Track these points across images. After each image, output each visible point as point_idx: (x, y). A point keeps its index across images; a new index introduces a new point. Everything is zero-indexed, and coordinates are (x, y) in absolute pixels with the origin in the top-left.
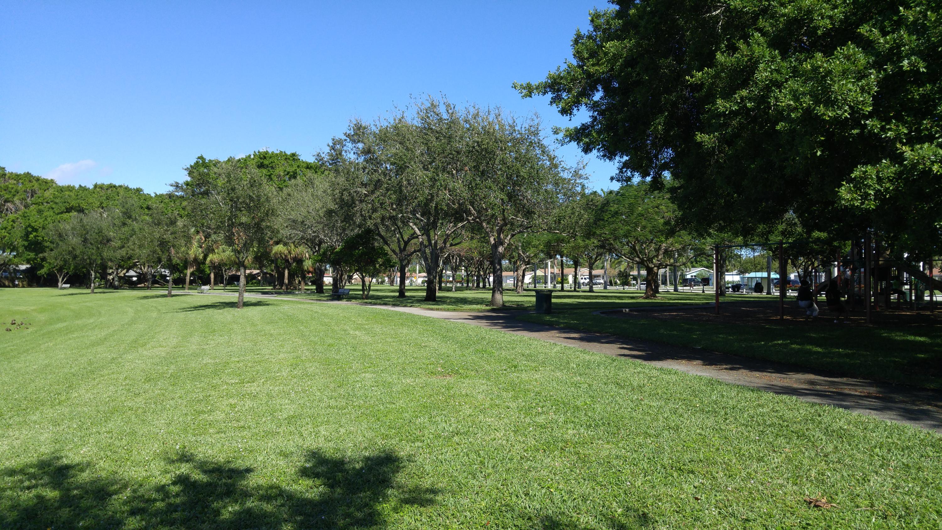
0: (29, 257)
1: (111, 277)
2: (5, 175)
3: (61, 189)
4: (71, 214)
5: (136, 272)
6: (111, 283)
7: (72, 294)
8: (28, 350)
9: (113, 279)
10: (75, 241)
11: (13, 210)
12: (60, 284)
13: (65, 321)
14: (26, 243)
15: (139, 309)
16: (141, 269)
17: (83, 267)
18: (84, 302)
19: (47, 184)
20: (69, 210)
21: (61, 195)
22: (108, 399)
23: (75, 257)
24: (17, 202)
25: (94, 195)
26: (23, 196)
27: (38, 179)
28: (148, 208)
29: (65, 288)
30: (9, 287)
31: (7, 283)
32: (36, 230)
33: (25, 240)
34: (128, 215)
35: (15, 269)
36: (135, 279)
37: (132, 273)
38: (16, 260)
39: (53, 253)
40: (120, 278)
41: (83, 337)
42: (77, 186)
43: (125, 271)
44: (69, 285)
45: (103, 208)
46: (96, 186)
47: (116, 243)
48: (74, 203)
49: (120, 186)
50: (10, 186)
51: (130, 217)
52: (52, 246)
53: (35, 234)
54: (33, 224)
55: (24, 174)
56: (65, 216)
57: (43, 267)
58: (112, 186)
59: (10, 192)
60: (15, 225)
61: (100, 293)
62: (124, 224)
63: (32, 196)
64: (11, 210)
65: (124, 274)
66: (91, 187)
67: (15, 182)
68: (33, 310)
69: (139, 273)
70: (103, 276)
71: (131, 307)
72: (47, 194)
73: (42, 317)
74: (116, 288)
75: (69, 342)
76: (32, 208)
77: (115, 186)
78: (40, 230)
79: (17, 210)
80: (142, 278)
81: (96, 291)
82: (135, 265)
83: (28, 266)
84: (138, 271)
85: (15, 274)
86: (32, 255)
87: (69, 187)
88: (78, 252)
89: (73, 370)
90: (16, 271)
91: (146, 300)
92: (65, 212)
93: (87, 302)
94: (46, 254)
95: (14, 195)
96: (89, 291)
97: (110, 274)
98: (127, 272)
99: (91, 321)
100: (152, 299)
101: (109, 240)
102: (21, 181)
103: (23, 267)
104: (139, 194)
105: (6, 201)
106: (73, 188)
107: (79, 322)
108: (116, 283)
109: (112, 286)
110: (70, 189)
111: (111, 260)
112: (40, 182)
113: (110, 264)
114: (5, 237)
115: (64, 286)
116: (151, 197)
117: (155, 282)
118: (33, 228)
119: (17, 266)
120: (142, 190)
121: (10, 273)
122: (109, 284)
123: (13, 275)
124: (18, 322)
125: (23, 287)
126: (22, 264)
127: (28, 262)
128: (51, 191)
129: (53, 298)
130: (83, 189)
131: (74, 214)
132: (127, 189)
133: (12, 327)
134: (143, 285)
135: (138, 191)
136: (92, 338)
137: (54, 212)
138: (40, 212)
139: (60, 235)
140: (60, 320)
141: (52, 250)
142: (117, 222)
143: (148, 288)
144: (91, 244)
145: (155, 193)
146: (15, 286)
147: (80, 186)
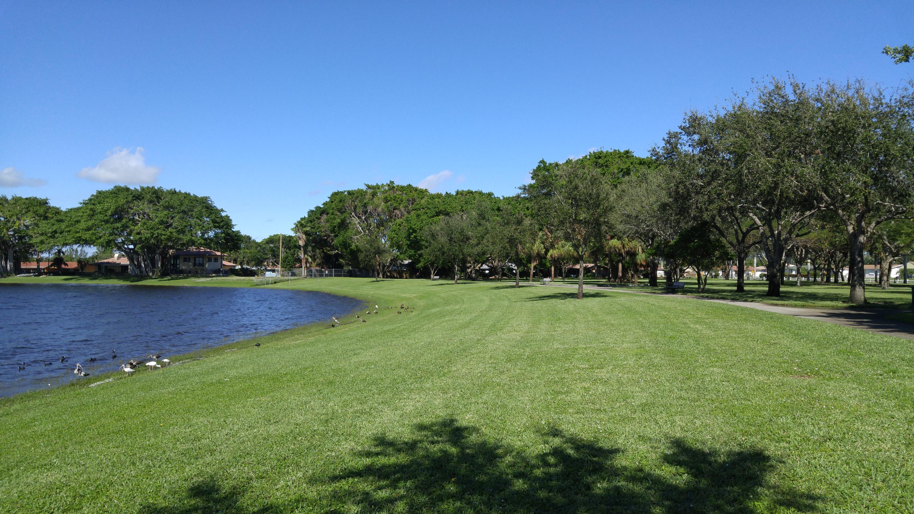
0: (411, 253)
1: (470, 270)
2: (394, 187)
3: (433, 197)
4: (440, 217)
5: (488, 266)
6: (469, 275)
7: (442, 285)
8: (415, 329)
9: (471, 272)
10: (443, 239)
11: (400, 216)
12: (432, 276)
13: (438, 307)
14: (408, 242)
15: (493, 297)
16: (492, 263)
17: (449, 262)
18: (450, 291)
19: (422, 193)
20: (438, 214)
21: (432, 202)
22: (479, 374)
23: (443, 253)
24: (402, 209)
25: (456, 201)
26: (405, 204)
27: (416, 190)
28: (499, 209)
29: (436, 279)
30: (397, 278)
31: (395, 276)
32: (415, 231)
33: (408, 240)
34: (482, 216)
35: (400, 264)
36: (487, 272)
37: (485, 267)
38: (402, 256)
39: (428, 250)
40: (476, 270)
41: (453, 320)
42: (444, 194)
43: (479, 265)
44: (438, 277)
45: (463, 211)
46: (457, 193)
47: (474, 241)
48: (442, 208)
49: (475, 192)
50: (397, 196)
51: (484, 218)
52: (427, 244)
53: (414, 234)
54: (413, 227)
55: (407, 186)
56: (435, 219)
57: (420, 262)
58: (470, 192)
59: (397, 201)
60: (401, 228)
61: (462, 283)
62: (479, 224)
63: (413, 204)
64: (398, 215)
65: (479, 267)
66: (454, 193)
67: (401, 193)
68: (415, 297)
69: (491, 267)
70: (463, 269)
71: (487, 296)
72: (423, 201)
73: (422, 303)
74: (473, 279)
75: (443, 324)
76: (412, 213)
77: (472, 192)
78: (418, 231)
79: (402, 215)
80: (493, 271)
81: (458, 281)
82: (488, 260)
83: (410, 261)
84: (490, 265)
85: (401, 268)
86: (412, 252)
87: (438, 194)
88: (445, 249)
89: (450, 348)
90: (402, 265)
91: (498, 290)
92: (436, 216)
93: (452, 291)
94: (422, 251)
95: (400, 204)
96: (453, 282)
97: (469, 268)
98: (482, 266)
99: (457, 307)
100: (503, 290)
101: (468, 239)
102: (404, 192)
103: (406, 262)
104: (491, 198)
105: (395, 209)
106: (441, 195)
107: (448, 308)
108: (474, 275)
109: (470, 278)
110: (439, 196)
111: (470, 256)
112: (418, 192)
113: (469, 258)
114: (394, 237)
115: (435, 277)
116: (500, 200)
117: (504, 275)
118: (413, 229)
119: (402, 261)
120: (493, 194)
121: (398, 267)
122: (467, 276)
123: (400, 268)
124: (405, 306)
125: (406, 278)
126: (406, 260)
127: (410, 258)
128: (426, 198)
129: (428, 287)
130: (448, 195)
131: (441, 217)
132: (481, 193)
133: (402, 310)
134: (494, 277)
135: (490, 195)
136: (460, 321)
137: (428, 216)
138: (418, 216)
139: (433, 235)
140: (435, 306)
141: (427, 248)
142: (474, 222)
143: (499, 280)
144: (455, 242)
145: (503, 196)
146: (401, 277)
147: (447, 193)
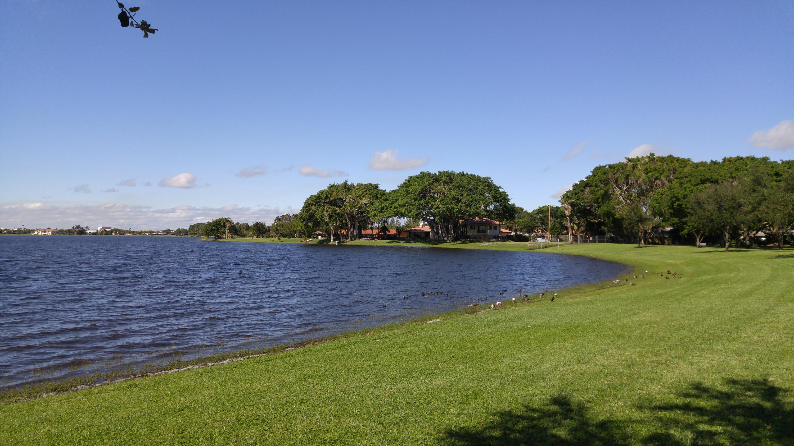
0: (674, 222)
1: (742, 237)
2: (654, 159)
3: (697, 165)
4: (705, 185)
5: (765, 233)
6: (742, 243)
7: (710, 252)
8: (688, 295)
9: (744, 239)
10: (711, 207)
11: (661, 185)
12: (698, 243)
13: (709, 274)
14: (671, 211)
15: (776, 267)
16: (770, 230)
17: (717, 229)
18: (721, 259)
19: (685, 162)
20: (703, 182)
21: (697, 170)
23: (712, 221)
24: (664, 179)
25: (724, 168)
26: (667, 174)
28: (777, 174)
29: (702, 246)
30: (658, 244)
31: (657, 241)
32: (678, 199)
33: (670, 208)
34: (758, 182)
35: (662, 231)
36: (764, 239)
37: (760, 234)
38: (664, 224)
39: (693, 218)
40: (751, 238)
41: (730, 288)
42: (709, 162)
43: (754, 232)
44: (705, 244)
45: (732, 178)
46: (725, 160)
47: (747, 208)
48: (708, 176)
49: (747, 158)
50: (658, 167)
51: (760, 184)
52: (692, 212)
53: (677, 202)
54: (677, 195)
55: (668, 156)
56: (700, 187)
57: (683, 229)
58: (739, 159)
59: (659, 171)
60: (663, 197)
61: (733, 251)
62: (754, 191)
63: (674, 173)
64: (659, 185)
65: (754, 235)
66: (721, 161)
67: (661, 164)
68: (681, 264)
69: (768, 234)
70: (735, 236)
71: (767, 265)
72: (686, 170)
73: (689, 269)
74: (748, 247)
75: (720, 292)
76: (674, 183)
77: (742, 158)
78: (682, 199)
79: (663, 184)
80: (771, 239)
81: (730, 249)
82: (764, 227)
83: (672, 228)
84: (767, 232)
85: (663, 235)
86: (676, 220)
88: (714, 217)
89: (733, 315)
90: (663, 232)
91: (781, 259)
92: (700, 184)
93: (723, 259)
94: (687, 219)
95: (661, 174)
96: (723, 249)
97: (741, 235)
98: (757, 233)
99: (733, 275)
100: (787, 259)
101: (740, 206)
102: (665, 162)
103: (668, 229)
104: (766, 163)
105: (656, 179)
106: (706, 163)
107: (721, 276)
108: (748, 243)
109: (742, 245)
110: (703, 164)
111: (743, 223)
112: (679, 161)
113: (742, 226)
114: (656, 207)
115: (701, 244)
116: (779, 164)
117: (786, 242)
118: (676, 197)
119: (664, 228)
120: (768, 159)
121: (659, 234)
122: (740, 243)
123: (661, 235)
124: (672, 272)
125: (669, 244)
126: (667, 227)
127: (673, 225)
128: (688, 167)
129: (694, 254)
130: (714, 163)
131: (708, 185)
132: (753, 159)
133: (669, 276)
134: (772, 245)
135: (765, 160)
136: (739, 290)
137: (691, 184)
138: (681, 184)
139: (699, 203)
140: (705, 273)
141: (692, 215)
142: (747, 189)
143: (779, 248)
144: (725, 209)
145: (782, 160)
146: (663, 243)
147: (712, 161)
